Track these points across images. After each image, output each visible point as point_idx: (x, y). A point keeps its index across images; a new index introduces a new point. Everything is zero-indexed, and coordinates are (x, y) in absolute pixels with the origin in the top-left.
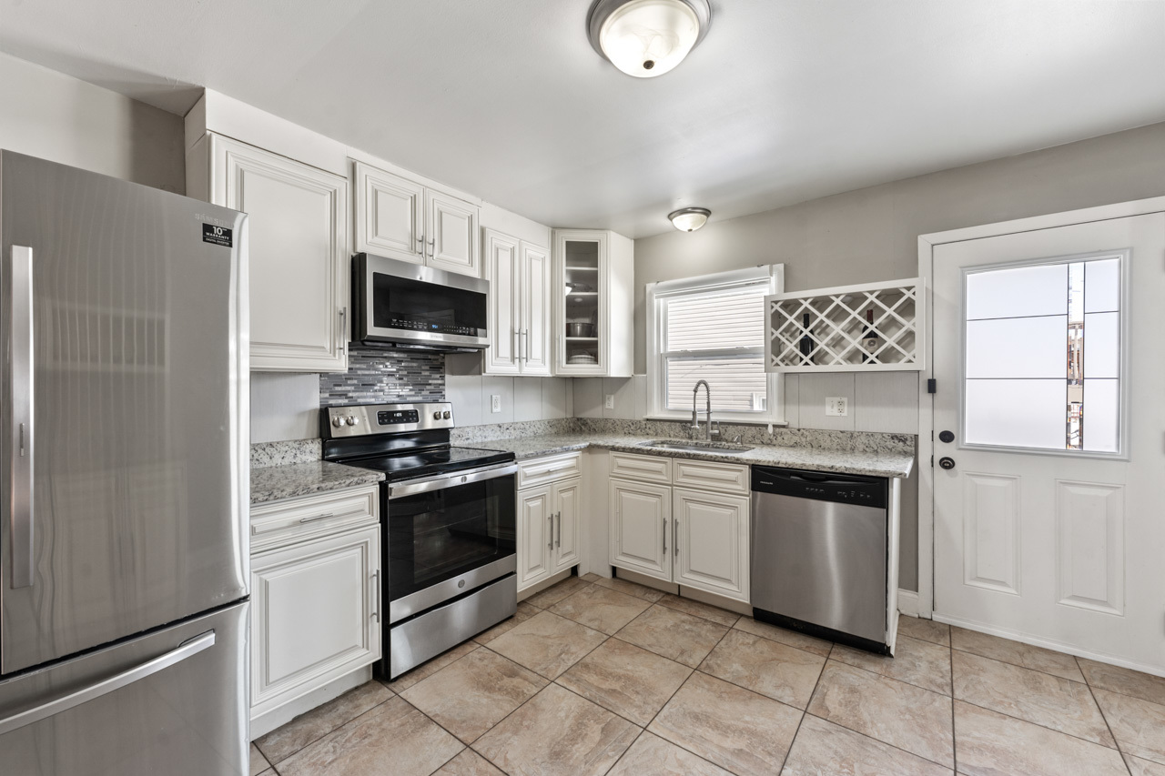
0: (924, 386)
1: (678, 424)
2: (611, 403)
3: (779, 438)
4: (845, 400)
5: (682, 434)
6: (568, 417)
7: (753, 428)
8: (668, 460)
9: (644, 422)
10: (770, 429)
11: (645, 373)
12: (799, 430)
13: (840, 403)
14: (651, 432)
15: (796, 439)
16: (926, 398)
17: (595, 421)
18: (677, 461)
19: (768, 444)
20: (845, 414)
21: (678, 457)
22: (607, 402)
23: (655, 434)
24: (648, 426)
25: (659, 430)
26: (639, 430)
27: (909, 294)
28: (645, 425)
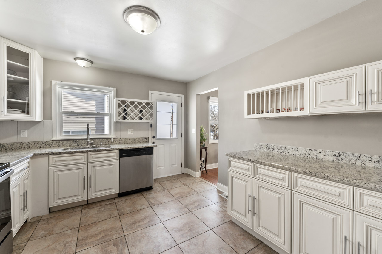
0: (150, 126)
1: (72, 141)
2: (25, 134)
3: (115, 142)
4: (133, 129)
5: (74, 145)
7: (106, 140)
8: (86, 154)
9: (51, 142)
10: (112, 139)
12: (121, 139)
13: (132, 130)
15: (120, 141)
16: (150, 128)
17: (11, 144)
18: (89, 153)
20: (133, 133)
22: (22, 134)
23: (58, 146)
24: (53, 143)
25: (61, 145)
26: (47, 146)
27: (151, 104)
28: (52, 143)
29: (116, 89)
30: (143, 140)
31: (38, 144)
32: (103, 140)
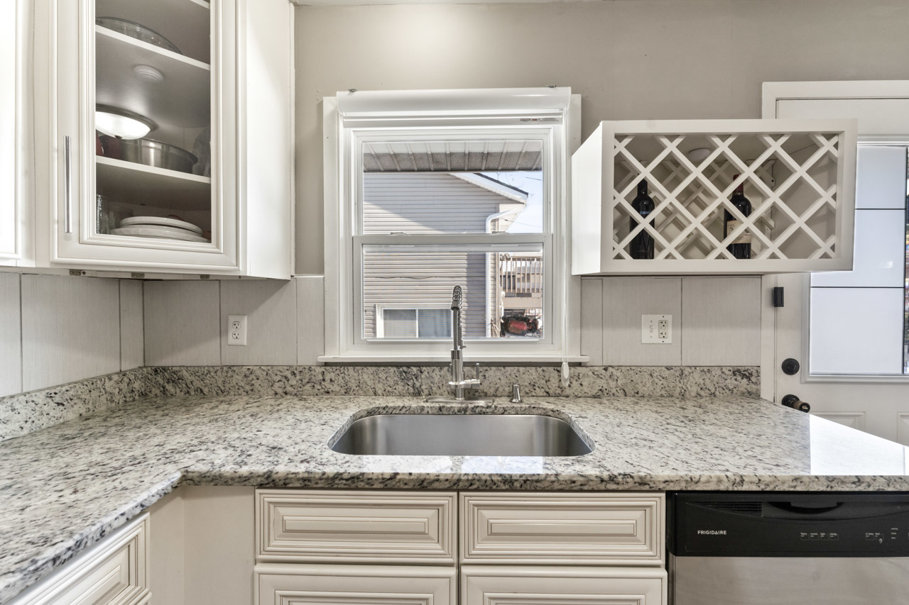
0: (766, 298)
1: (392, 369)
2: (241, 333)
3: (575, 384)
4: (669, 318)
5: (400, 387)
6: (126, 366)
7: (533, 370)
8: (446, 499)
10: (566, 371)
11: (321, 271)
12: (605, 369)
13: (663, 324)
14: (336, 388)
15: (601, 383)
16: (768, 312)
17: (202, 372)
19: (558, 396)
20: (668, 340)
21: (477, 490)
22: (232, 330)
23: (343, 391)
24: (328, 377)
25: (353, 384)
26: (308, 387)
27: (827, 146)
28: (323, 373)
29: (583, 100)
30: (731, 382)
31: (279, 378)
32: (522, 369)
